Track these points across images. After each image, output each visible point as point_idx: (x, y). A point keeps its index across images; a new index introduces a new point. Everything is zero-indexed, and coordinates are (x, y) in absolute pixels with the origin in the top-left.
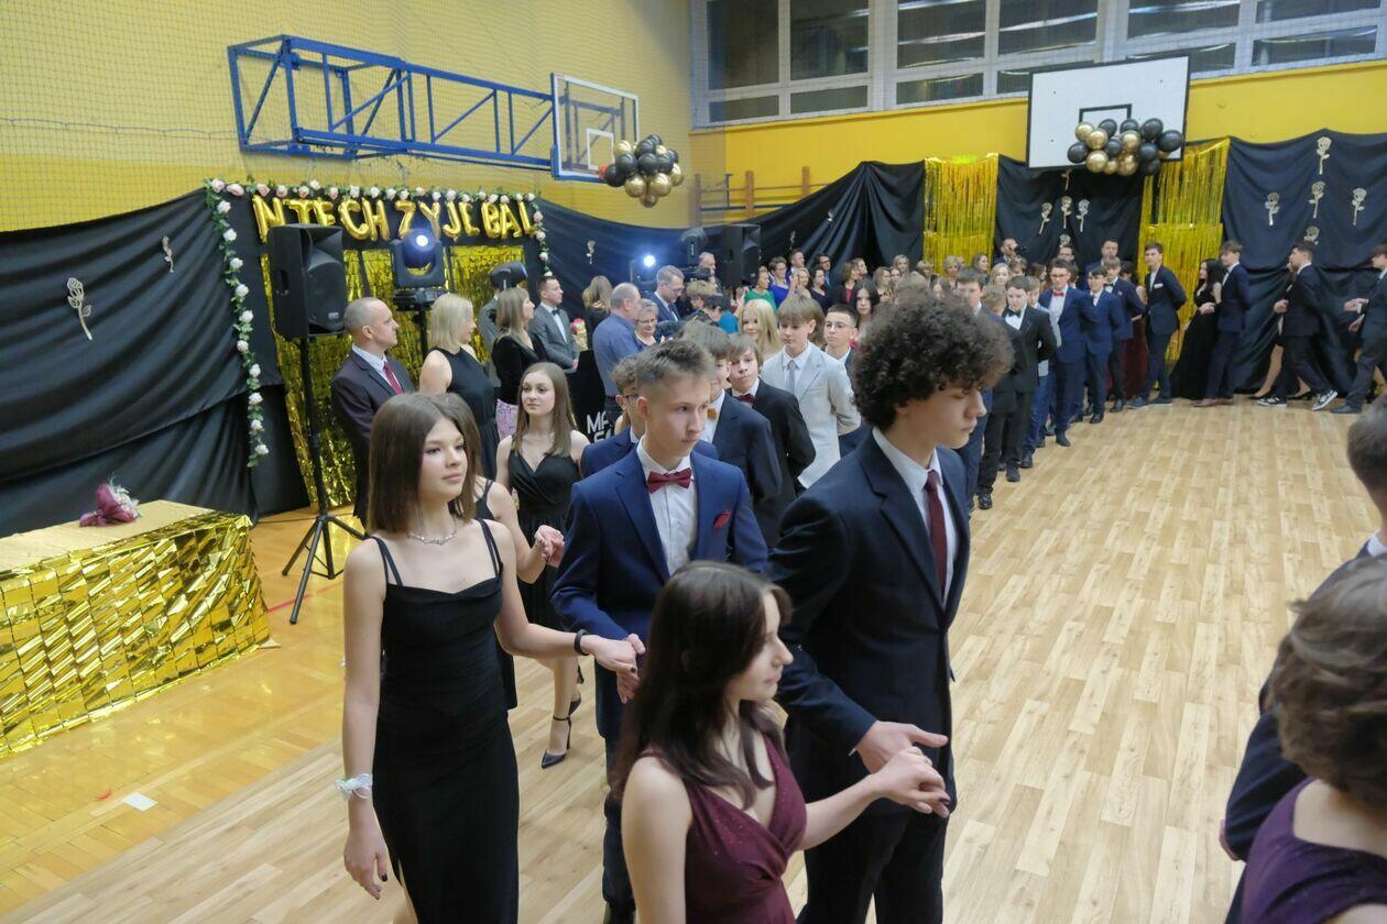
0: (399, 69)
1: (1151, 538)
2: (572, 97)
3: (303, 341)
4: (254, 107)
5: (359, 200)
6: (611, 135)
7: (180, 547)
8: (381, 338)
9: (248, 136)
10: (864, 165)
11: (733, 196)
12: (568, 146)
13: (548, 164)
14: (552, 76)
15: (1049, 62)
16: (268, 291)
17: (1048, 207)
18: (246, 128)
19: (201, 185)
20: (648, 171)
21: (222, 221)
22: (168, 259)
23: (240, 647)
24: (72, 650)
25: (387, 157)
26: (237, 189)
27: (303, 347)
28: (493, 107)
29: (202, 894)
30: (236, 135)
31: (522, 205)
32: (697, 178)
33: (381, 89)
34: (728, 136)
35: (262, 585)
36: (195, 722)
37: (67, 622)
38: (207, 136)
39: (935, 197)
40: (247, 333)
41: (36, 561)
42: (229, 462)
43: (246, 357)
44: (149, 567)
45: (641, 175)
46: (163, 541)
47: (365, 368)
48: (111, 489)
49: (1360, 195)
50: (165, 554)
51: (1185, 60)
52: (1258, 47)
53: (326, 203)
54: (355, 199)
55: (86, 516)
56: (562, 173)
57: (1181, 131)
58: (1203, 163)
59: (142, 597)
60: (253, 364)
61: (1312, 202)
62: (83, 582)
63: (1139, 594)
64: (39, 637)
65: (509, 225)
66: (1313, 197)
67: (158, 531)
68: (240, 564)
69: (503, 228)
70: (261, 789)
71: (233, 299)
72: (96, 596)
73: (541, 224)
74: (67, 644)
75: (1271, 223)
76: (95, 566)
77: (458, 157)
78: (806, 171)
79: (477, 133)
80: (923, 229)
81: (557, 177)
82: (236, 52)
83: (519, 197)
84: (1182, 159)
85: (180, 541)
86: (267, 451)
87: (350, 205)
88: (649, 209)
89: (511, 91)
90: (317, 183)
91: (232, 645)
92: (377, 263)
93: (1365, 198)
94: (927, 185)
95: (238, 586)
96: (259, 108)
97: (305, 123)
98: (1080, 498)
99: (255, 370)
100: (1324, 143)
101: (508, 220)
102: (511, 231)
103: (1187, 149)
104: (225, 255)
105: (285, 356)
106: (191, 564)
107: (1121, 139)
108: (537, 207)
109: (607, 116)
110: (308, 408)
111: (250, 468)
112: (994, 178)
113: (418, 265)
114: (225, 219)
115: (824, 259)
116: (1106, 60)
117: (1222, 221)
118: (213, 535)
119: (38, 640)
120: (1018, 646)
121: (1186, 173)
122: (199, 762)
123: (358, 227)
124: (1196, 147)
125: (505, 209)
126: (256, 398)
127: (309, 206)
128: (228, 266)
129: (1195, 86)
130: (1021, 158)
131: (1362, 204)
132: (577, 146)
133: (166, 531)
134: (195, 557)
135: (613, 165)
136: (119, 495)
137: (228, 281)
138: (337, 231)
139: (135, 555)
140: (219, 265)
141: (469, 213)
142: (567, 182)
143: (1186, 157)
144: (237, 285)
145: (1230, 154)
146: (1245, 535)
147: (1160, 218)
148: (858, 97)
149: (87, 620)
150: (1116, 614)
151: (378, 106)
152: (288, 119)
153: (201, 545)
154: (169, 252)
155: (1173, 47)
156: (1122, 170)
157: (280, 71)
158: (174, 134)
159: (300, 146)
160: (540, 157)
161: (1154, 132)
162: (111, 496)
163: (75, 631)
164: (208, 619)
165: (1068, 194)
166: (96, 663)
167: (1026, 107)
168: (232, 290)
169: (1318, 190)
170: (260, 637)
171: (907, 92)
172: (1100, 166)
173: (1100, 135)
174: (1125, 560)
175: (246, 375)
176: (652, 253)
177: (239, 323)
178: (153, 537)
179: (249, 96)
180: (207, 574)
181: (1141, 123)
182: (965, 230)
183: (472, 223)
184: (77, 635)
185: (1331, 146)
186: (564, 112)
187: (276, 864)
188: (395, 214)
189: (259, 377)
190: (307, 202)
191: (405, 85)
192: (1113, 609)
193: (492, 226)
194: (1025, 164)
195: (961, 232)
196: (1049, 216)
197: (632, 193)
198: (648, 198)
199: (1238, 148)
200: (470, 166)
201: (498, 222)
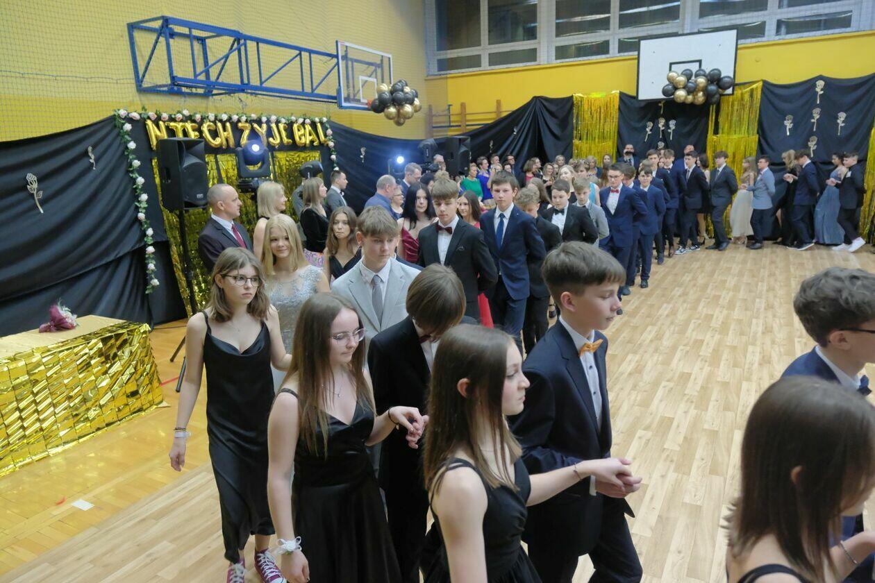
0: (239, 38)
1: (714, 330)
2: (350, 56)
3: (181, 213)
4: (146, 62)
5: (214, 122)
6: (375, 80)
7: (105, 344)
8: (230, 210)
9: (142, 82)
10: (535, 98)
11: (453, 118)
12: (348, 87)
13: (335, 99)
14: (337, 42)
15: (650, 33)
16: (157, 180)
17: (650, 125)
18: (141, 76)
19: (112, 113)
20: (398, 103)
21: (126, 137)
22: (92, 161)
23: (144, 407)
24: (36, 411)
25: (232, 95)
26: (135, 115)
27: (181, 216)
28: (299, 63)
29: (124, 562)
30: (134, 81)
31: (319, 125)
32: (430, 106)
33: (227, 51)
34: (450, 81)
35: (157, 368)
36: (116, 455)
37: (32, 393)
38: (115, 82)
39: (580, 118)
40: (144, 208)
41: (11, 355)
42: (135, 291)
43: (143, 224)
44: (85, 357)
45: (394, 105)
46: (93, 341)
47: (220, 228)
48: (59, 308)
49: (842, 116)
50: (95, 349)
51: (734, 32)
52: (780, 23)
53: (194, 124)
54: (212, 122)
55: (43, 326)
56: (344, 104)
57: (732, 77)
58: (747, 97)
59: (81, 376)
60: (148, 228)
61: (813, 121)
62: (42, 368)
63: (707, 364)
64: (15, 403)
65: (311, 138)
66: (813, 118)
67: (90, 334)
68: (143, 354)
69: (307, 140)
70: (159, 496)
71: (134, 186)
72: (51, 376)
73: (331, 137)
74: (33, 407)
75: (788, 134)
76: (50, 357)
77: (278, 94)
78: (499, 103)
79: (289, 79)
80: (572, 138)
81: (341, 107)
82: (132, 27)
83: (317, 120)
84: (733, 94)
85: (105, 341)
86: (158, 283)
87: (209, 126)
88: (399, 127)
89: (311, 52)
90: (187, 112)
91: (140, 406)
92: (228, 163)
93: (846, 118)
94: (575, 111)
95: (142, 368)
96: (148, 63)
97: (179, 73)
98: (671, 306)
99: (150, 232)
100: (820, 84)
101: (310, 135)
102: (312, 142)
103: (736, 87)
104: (128, 158)
105: (169, 222)
106: (112, 355)
107: (696, 81)
108: (329, 127)
109: (373, 68)
110: (185, 257)
111: (147, 294)
112: (617, 107)
113: (254, 163)
114: (128, 135)
115: (510, 157)
116: (686, 32)
117: (758, 133)
118: (126, 337)
119: (14, 404)
120: (633, 397)
121: (736, 103)
122: (121, 479)
123: (214, 139)
124: (742, 87)
125: (308, 128)
126: (151, 249)
127: (182, 126)
128: (131, 165)
129: (741, 49)
130: (634, 94)
131: (843, 122)
132: (354, 87)
133: (95, 334)
134: (115, 350)
135: (375, 100)
136: (64, 312)
137: (131, 175)
138: (201, 142)
139: (76, 350)
140: (125, 163)
141: (285, 130)
142: (347, 110)
143: (735, 92)
144: (137, 178)
145: (762, 90)
146: (772, 328)
147: (720, 131)
148: (531, 55)
149: (46, 392)
150: (693, 377)
151: (225, 62)
152: (168, 70)
153: (118, 343)
154: (93, 157)
155: (727, 24)
156: (696, 101)
157: (162, 39)
158: (93, 80)
159: (176, 88)
160: (330, 94)
161: (716, 77)
162: (59, 313)
163: (38, 399)
164: (123, 390)
165: (663, 116)
166: (52, 419)
167: (636, 61)
168: (134, 181)
169: (816, 114)
170: (157, 401)
171: (562, 52)
172: (682, 98)
173: (682, 79)
174: (699, 343)
175: (145, 235)
176: (402, 155)
177: (139, 202)
178: (87, 339)
179: (142, 56)
180: (123, 362)
181: (707, 72)
182: (599, 138)
183: (288, 137)
184: (40, 402)
185: (824, 85)
186: (345, 66)
187: (170, 542)
188: (238, 132)
189: (152, 236)
190: (181, 124)
191: (243, 48)
192: (691, 374)
193: (300, 139)
194: (635, 98)
195: (597, 140)
196: (651, 130)
197: (389, 117)
198: (399, 120)
199: (768, 87)
200: (286, 100)
201: (304, 136)
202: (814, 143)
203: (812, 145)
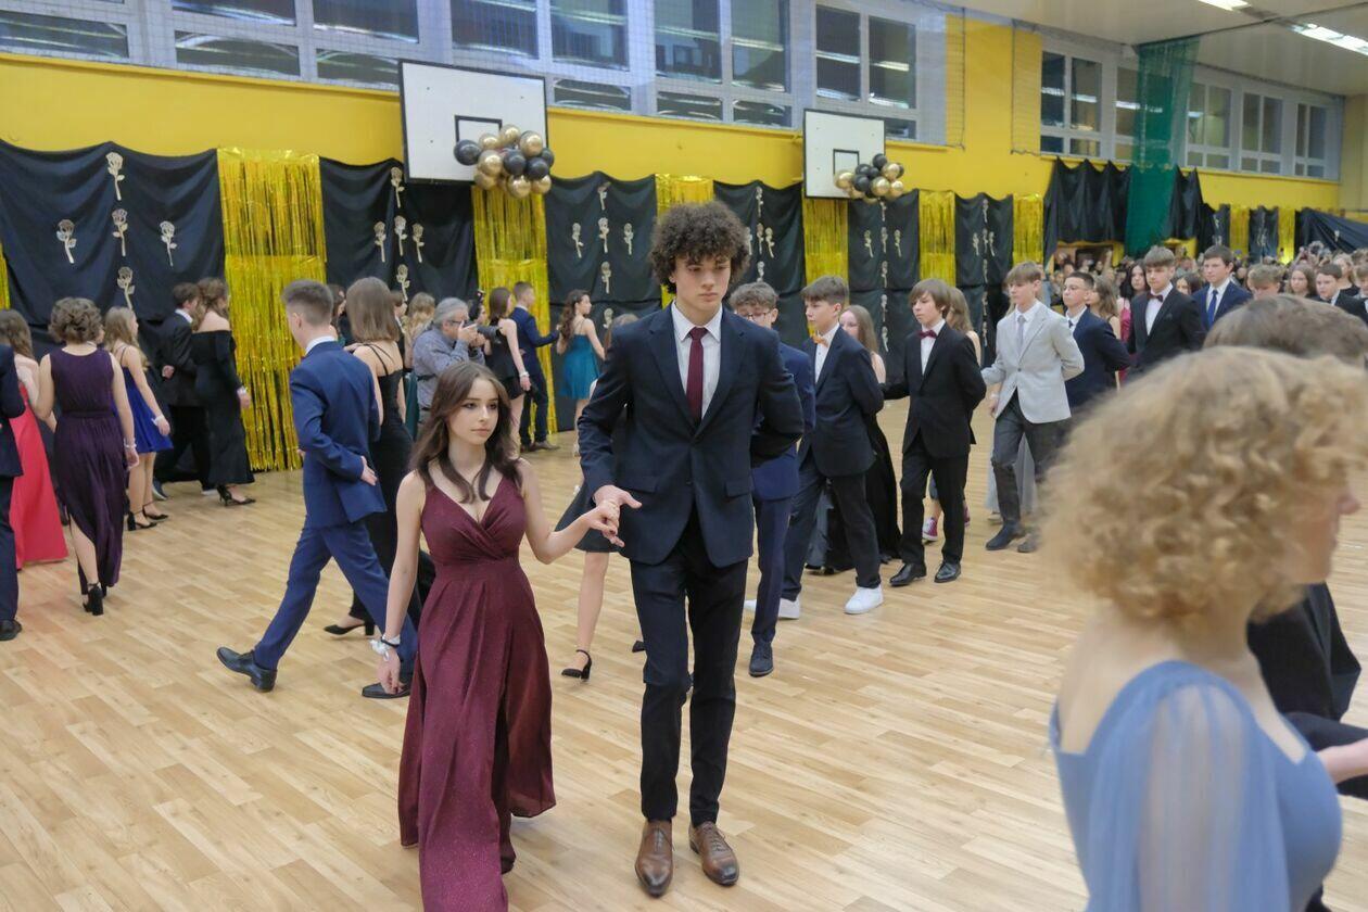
49: (168, 231)
66: (116, 229)
100: (115, 162)
131: (173, 240)
169: (121, 222)
185: (124, 164)
202: (128, 280)
203: (125, 283)
